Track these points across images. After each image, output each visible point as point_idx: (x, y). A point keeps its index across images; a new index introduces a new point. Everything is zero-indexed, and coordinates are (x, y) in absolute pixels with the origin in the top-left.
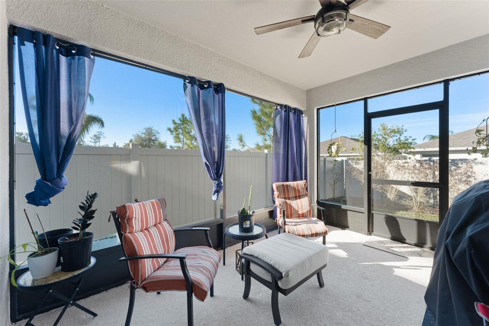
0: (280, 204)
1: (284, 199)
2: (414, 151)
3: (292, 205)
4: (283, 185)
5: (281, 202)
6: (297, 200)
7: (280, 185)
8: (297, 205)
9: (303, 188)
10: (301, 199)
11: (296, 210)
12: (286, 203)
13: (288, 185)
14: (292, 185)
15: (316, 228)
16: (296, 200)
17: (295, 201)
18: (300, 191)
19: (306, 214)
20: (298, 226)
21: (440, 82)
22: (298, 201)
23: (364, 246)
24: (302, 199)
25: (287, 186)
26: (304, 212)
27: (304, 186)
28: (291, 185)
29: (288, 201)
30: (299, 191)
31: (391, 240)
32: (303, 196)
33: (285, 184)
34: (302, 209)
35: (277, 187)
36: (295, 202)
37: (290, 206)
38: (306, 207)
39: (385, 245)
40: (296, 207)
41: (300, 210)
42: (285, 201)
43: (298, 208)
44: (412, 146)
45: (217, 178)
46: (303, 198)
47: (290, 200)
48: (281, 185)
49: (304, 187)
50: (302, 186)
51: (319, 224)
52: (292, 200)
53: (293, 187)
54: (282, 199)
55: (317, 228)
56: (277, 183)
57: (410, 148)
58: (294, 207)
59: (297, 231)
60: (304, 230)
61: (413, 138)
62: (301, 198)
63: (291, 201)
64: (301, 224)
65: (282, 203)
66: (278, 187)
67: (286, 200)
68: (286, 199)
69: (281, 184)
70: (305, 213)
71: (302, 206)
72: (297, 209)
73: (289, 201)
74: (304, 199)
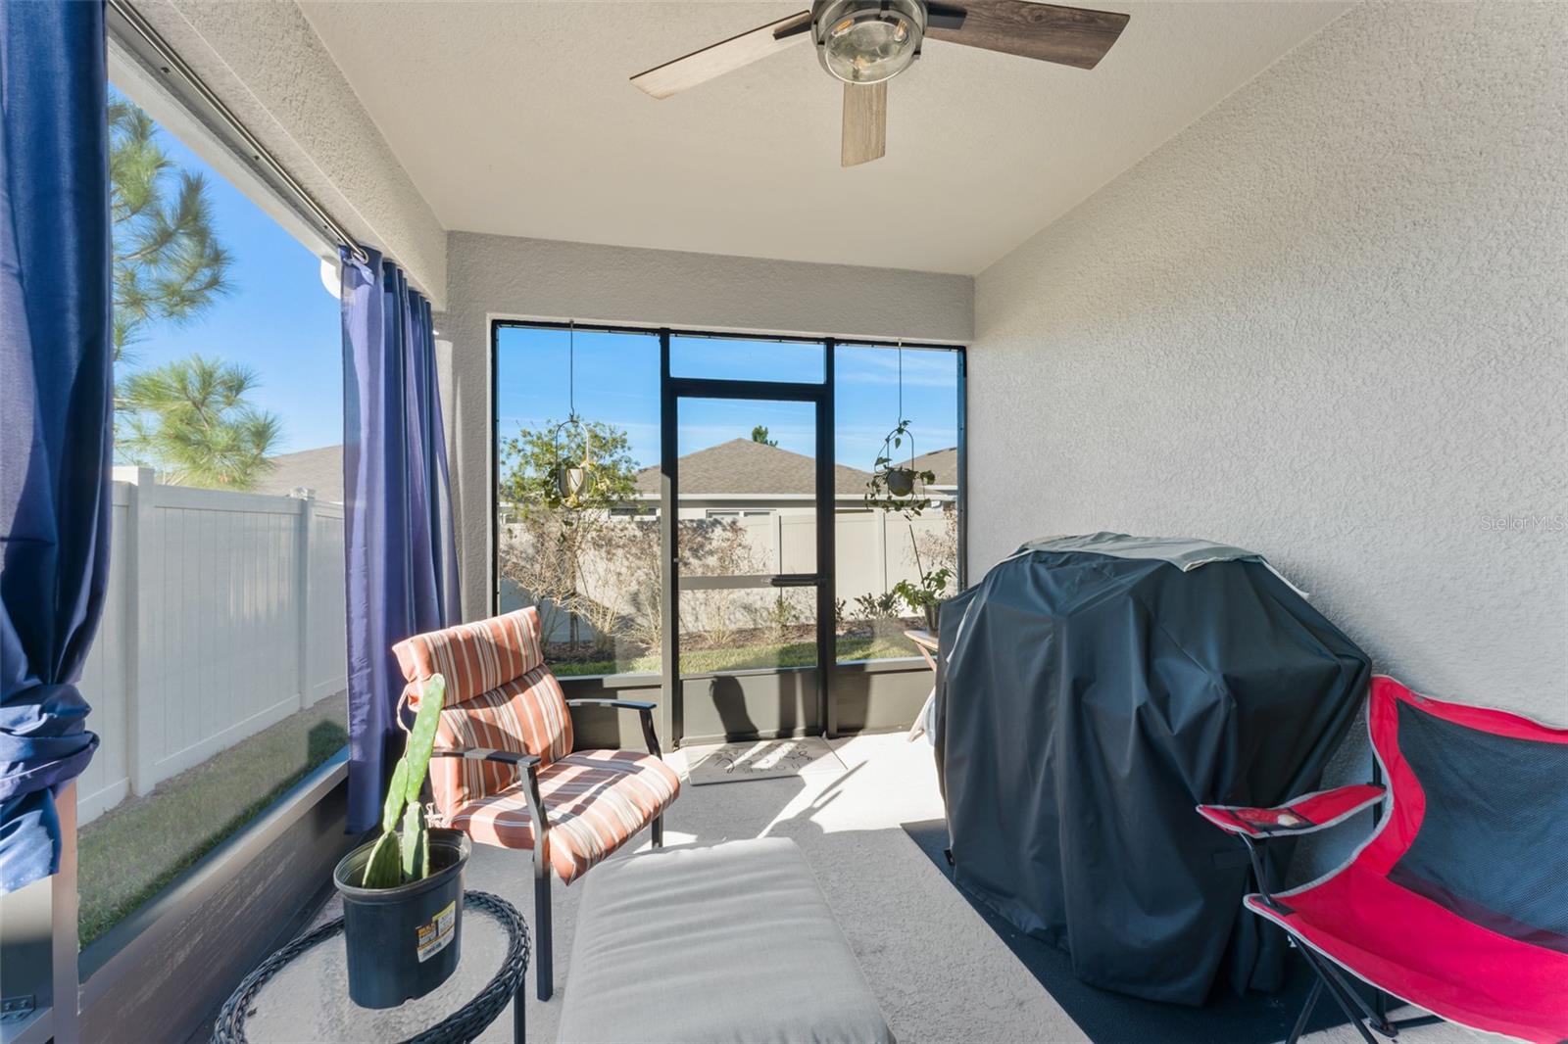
0: (456, 738)
1: (463, 711)
2: (642, 498)
3: (500, 726)
4: (454, 641)
5: (456, 730)
6: (517, 697)
7: (440, 643)
8: (521, 718)
9: (531, 639)
10: (529, 691)
11: (519, 741)
12: (475, 721)
13: (472, 637)
14: (490, 635)
15: (648, 789)
16: (510, 699)
17: (509, 704)
18: (521, 655)
19: (558, 744)
20: (590, 808)
21: (818, 340)
22: (522, 698)
23: (697, 788)
24: (534, 688)
25: (470, 641)
26: (551, 741)
27: (535, 630)
28: (484, 635)
29: (481, 714)
30: (517, 654)
31: (729, 742)
32: (532, 674)
33: (460, 638)
34: (542, 731)
35: (430, 654)
36: (511, 709)
37: (495, 730)
38: (553, 716)
39: (736, 762)
40: (516, 731)
41: (532, 736)
42: (470, 717)
43: (526, 730)
44: (636, 486)
45: (35, 681)
46: (535, 684)
47: (489, 706)
48: (445, 645)
49: (533, 634)
50: (525, 630)
51: (647, 767)
52: (495, 706)
53: (492, 641)
54: (455, 712)
55: (653, 789)
56: (426, 636)
57: (634, 491)
58: (511, 732)
59: (601, 834)
60: (619, 814)
61: (642, 467)
62: (530, 686)
63: (494, 709)
64: (589, 801)
65: (459, 730)
66: (434, 657)
67: (472, 712)
68: (473, 708)
69: (447, 640)
70: (554, 742)
71: (539, 717)
72: (521, 739)
73: (487, 710)
74: (540, 684)
